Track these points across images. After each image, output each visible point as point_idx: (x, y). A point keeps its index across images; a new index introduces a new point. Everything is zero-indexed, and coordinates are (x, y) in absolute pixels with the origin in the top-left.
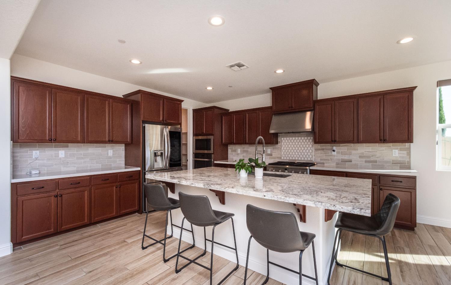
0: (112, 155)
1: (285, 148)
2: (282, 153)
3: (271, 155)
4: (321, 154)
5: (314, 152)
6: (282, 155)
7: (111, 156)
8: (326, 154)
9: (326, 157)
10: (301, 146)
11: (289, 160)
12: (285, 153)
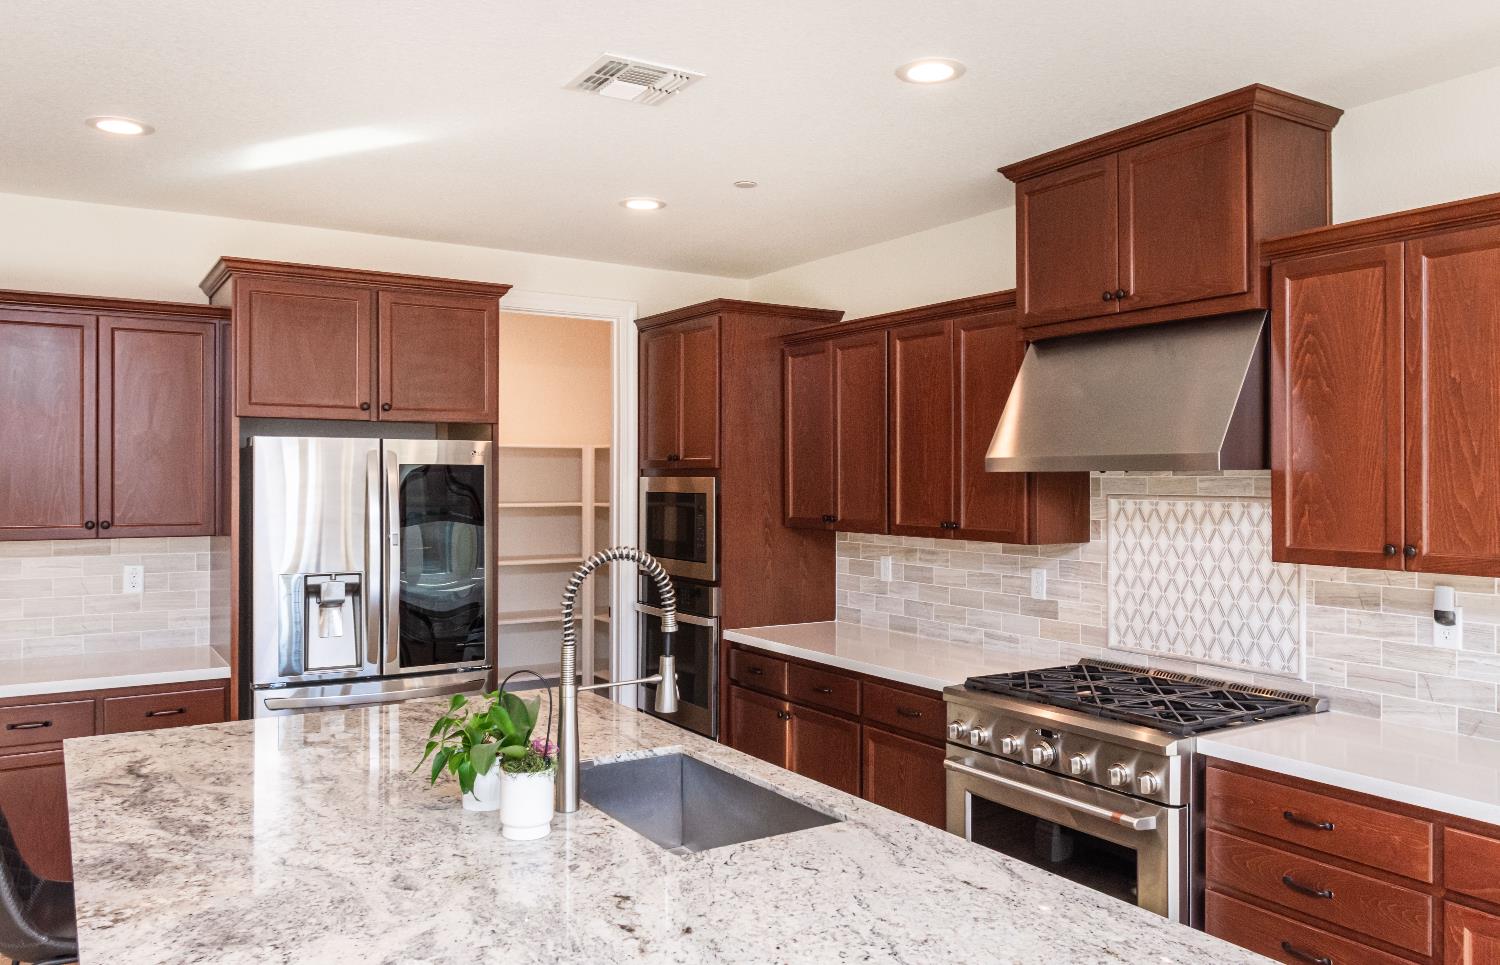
0: (139, 589)
1: (1130, 574)
2: (1114, 605)
3: (1047, 610)
4: (1359, 632)
5: (1310, 614)
6: (1112, 620)
7: (137, 595)
8: (1392, 640)
9: (1386, 663)
10: (1227, 565)
11: (1152, 656)
12: (1130, 607)
